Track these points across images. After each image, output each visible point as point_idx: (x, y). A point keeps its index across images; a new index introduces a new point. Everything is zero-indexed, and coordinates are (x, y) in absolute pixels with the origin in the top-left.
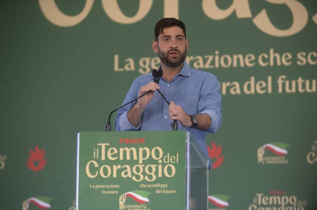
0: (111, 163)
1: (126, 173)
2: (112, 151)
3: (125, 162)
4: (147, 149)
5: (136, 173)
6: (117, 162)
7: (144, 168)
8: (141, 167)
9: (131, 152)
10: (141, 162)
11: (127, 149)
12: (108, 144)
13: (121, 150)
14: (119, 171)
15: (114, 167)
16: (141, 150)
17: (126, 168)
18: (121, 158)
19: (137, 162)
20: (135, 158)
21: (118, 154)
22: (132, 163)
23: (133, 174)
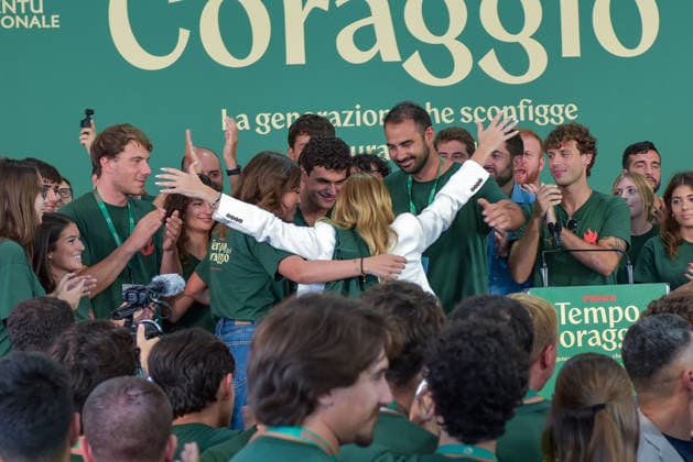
0: (574, 329)
1: (594, 341)
2: (575, 312)
3: (591, 326)
4: (619, 309)
5: (607, 340)
6: (582, 327)
7: (617, 333)
8: (612, 332)
9: (599, 313)
10: (612, 325)
11: (593, 309)
12: (568, 304)
13: (586, 311)
14: (585, 339)
15: (579, 332)
16: (611, 310)
17: (593, 334)
18: (587, 321)
19: (607, 326)
20: (605, 320)
21: (582, 317)
22: (602, 327)
23: (603, 342)
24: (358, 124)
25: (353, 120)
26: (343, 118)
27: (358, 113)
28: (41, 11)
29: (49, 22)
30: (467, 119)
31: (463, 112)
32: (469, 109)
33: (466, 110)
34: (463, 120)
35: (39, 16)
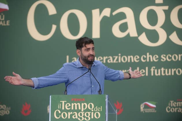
0: (67, 111)
1: (75, 116)
2: (68, 105)
3: (74, 110)
4: (86, 104)
5: (80, 116)
6: (70, 111)
7: (84, 114)
8: (82, 113)
9: (78, 105)
10: (82, 110)
11: (75, 104)
12: (66, 101)
13: (73, 104)
14: (71, 115)
15: (69, 113)
16: (83, 104)
17: (75, 114)
18: (72, 109)
19: (81, 111)
20: (80, 108)
21: (71, 107)
22: (78, 111)
23: (78, 117)
24: (120, 61)
25: (118, 60)
26: (113, 59)
27: (120, 57)
28: (3, 19)
29: (6, 23)
30: (163, 59)
31: (162, 57)
32: (165, 55)
33: (163, 56)
34: (162, 60)
35: (3, 21)
